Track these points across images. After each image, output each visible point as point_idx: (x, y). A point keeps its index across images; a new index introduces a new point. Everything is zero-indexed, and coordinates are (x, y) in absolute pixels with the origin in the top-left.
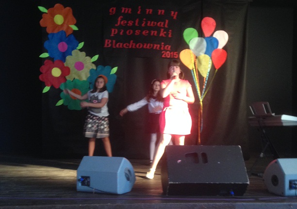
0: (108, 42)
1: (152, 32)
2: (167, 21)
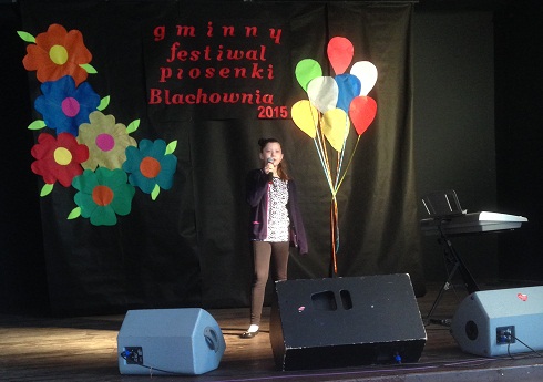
0: (156, 93)
1: (238, 71)
2: (263, 48)
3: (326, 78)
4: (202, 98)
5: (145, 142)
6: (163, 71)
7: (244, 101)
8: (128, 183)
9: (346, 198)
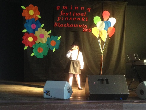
1: (78, 19)
2: (85, 13)
3: (102, 21)
4: (68, 25)
5: (52, 36)
6: (58, 18)
7: (79, 27)
8: (47, 47)
9: (105, 54)
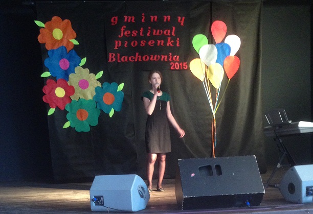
0: (112, 55)
1: (159, 42)
2: (174, 28)
3: (210, 45)
4: (138, 58)
5: (106, 84)
6: (116, 43)
8: (96, 107)
9: (221, 116)
